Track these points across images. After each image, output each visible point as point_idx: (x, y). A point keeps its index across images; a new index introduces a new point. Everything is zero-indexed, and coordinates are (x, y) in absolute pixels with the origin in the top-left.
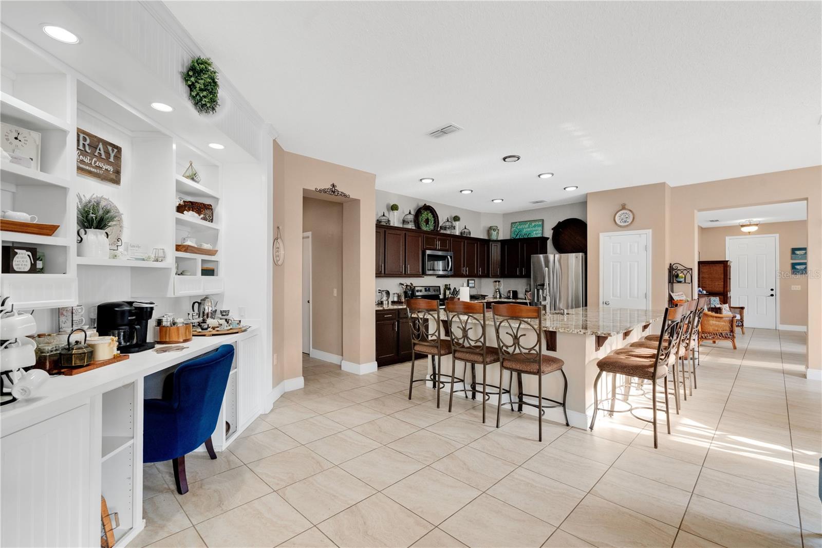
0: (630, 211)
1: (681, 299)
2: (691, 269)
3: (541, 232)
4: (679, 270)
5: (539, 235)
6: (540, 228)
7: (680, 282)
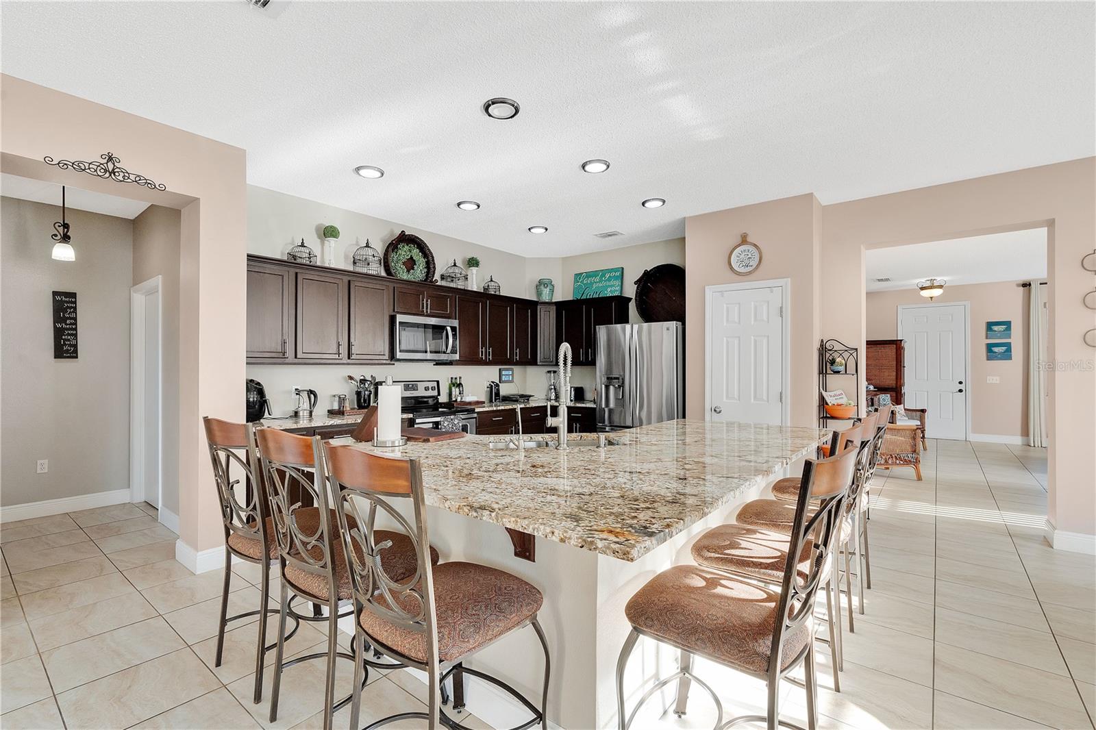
0: (755, 246)
1: (840, 402)
2: (856, 349)
3: (618, 288)
4: (836, 351)
5: (617, 294)
6: (618, 283)
7: (838, 372)
